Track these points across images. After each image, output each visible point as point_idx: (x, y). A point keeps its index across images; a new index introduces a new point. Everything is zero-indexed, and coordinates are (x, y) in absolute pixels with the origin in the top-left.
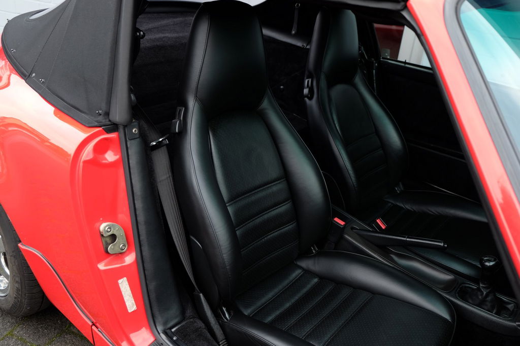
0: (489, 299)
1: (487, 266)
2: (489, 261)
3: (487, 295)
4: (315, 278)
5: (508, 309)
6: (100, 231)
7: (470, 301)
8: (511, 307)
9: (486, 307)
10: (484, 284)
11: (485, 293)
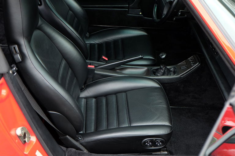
0: (166, 71)
1: (163, 58)
2: (163, 55)
3: (165, 69)
4: (93, 99)
5: (171, 71)
6: (18, 136)
7: (159, 75)
8: (172, 69)
9: (166, 74)
10: (163, 66)
11: (164, 69)
